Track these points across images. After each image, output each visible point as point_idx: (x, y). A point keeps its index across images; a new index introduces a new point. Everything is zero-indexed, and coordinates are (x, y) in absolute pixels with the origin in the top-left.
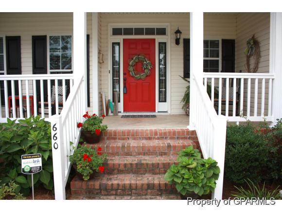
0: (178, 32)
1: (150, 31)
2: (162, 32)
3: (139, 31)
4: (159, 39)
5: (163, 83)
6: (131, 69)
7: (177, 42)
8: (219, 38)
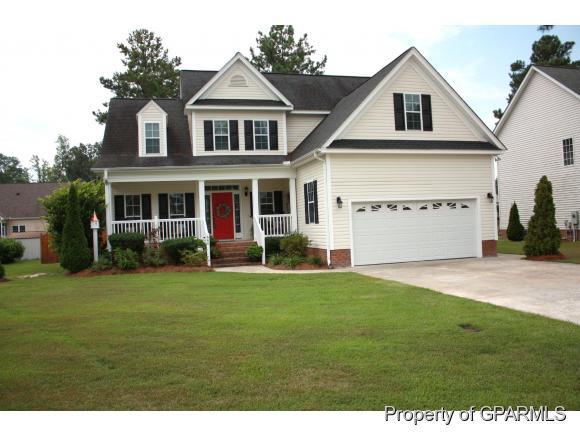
0: (246, 188)
1: (229, 187)
2: (236, 187)
3: (222, 188)
4: (234, 192)
5: (238, 221)
6: (218, 212)
7: (246, 194)
8: (272, 191)
